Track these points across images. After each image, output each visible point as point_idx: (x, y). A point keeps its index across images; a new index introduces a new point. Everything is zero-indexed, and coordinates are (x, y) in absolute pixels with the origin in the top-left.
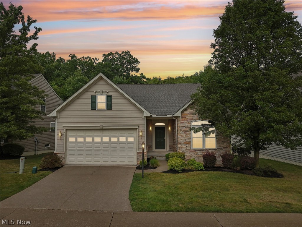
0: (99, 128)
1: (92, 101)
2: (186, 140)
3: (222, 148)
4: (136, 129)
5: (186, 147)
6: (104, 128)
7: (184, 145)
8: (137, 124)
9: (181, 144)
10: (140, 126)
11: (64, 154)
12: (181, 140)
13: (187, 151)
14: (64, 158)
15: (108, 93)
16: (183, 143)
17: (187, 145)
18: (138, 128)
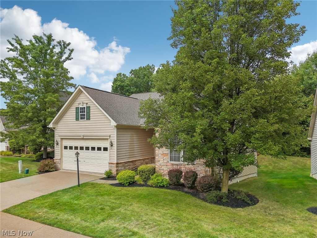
0: (81, 138)
1: (76, 113)
2: (164, 152)
3: (202, 163)
4: (108, 139)
5: (163, 160)
6: (84, 138)
7: (161, 158)
8: (108, 134)
9: (159, 156)
10: (111, 136)
11: (60, 160)
12: (158, 152)
13: (164, 164)
14: (60, 163)
15: (87, 104)
16: (160, 155)
17: (164, 158)
18: (109, 138)
